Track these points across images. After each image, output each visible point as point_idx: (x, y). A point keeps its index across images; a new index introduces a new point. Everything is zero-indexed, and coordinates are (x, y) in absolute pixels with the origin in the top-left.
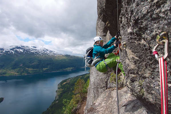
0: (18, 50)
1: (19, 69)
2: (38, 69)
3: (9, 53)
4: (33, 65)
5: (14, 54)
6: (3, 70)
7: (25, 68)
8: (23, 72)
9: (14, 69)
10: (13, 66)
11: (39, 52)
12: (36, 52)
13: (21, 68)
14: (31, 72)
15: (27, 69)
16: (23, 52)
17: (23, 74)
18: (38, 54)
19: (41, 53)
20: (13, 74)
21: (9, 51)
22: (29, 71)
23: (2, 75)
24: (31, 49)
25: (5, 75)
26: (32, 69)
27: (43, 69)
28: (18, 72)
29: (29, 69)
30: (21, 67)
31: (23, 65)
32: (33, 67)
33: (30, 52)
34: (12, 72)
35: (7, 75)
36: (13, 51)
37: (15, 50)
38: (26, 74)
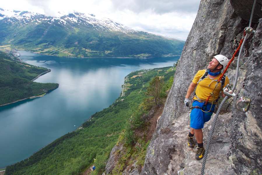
0: (71, 19)
1: (74, 48)
2: (98, 51)
3: (59, 23)
4: (91, 44)
5: (65, 25)
6: (55, 48)
7: (81, 47)
8: (79, 53)
9: (67, 47)
10: (67, 44)
11: (100, 25)
12: (95, 25)
13: (76, 48)
14: (89, 55)
15: (84, 49)
16: (77, 22)
17: (79, 56)
18: (98, 27)
19: (102, 26)
20: (66, 55)
21: (58, 21)
22: (86, 53)
23: (54, 54)
24: (89, 19)
25: (57, 55)
26: (90, 50)
27: (105, 51)
28: (72, 53)
29: (86, 50)
30: (75, 46)
31: (78, 43)
32: (92, 47)
33: (87, 23)
34: (66, 53)
35: (60, 55)
36: (64, 21)
37: (66, 19)
38: (83, 57)
